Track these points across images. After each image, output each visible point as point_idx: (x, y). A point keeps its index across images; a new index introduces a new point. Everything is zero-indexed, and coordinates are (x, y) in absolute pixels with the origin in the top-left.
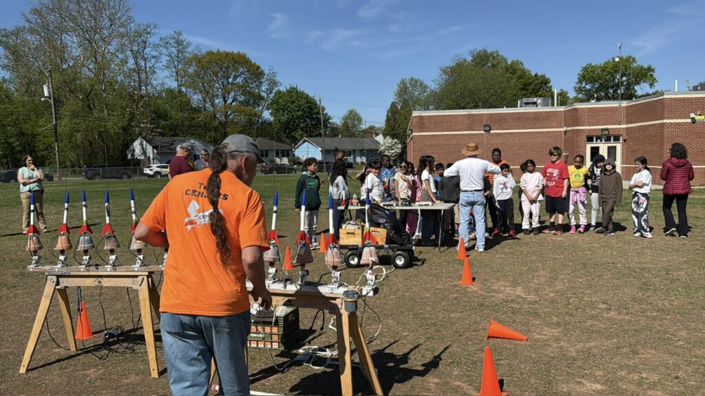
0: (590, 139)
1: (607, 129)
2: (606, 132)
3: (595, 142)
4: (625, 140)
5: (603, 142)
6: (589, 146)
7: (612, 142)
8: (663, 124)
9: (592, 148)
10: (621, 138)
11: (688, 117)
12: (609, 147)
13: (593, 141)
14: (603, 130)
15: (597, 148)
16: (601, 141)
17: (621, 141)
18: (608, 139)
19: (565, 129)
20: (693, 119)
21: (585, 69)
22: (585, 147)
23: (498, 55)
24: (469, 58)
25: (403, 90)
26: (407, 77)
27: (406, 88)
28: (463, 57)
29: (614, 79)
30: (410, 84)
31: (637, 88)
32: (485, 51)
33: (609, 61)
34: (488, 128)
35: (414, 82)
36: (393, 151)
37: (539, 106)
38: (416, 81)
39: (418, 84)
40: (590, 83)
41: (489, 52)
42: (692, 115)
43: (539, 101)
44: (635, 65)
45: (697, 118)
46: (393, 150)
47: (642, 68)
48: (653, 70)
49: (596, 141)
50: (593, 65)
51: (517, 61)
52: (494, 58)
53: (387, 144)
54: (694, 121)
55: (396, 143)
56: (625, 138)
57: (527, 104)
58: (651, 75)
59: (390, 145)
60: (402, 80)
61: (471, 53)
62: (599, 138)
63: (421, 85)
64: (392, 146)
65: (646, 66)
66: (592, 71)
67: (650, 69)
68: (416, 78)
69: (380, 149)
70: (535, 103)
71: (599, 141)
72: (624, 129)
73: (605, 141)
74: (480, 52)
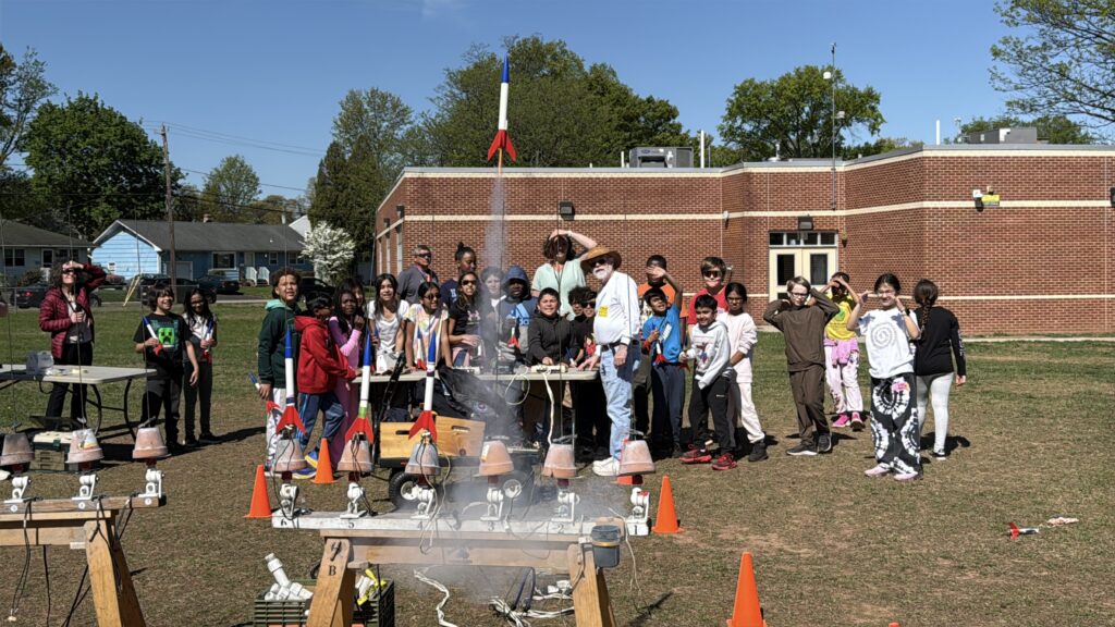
0: (776, 239)
1: (809, 219)
2: (807, 225)
3: (785, 245)
4: (844, 243)
5: (802, 245)
6: (774, 254)
7: (819, 245)
8: (923, 209)
9: (780, 258)
10: (836, 237)
11: (969, 198)
12: (813, 257)
13: (781, 243)
14: (801, 219)
15: (791, 258)
16: (798, 243)
17: (836, 244)
18: (811, 240)
19: (726, 215)
20: (978, 200)
21: (742, 91)
22: (768, 256)
23: (564, 52)
24: (502, 55)
25: (353, 116)
26: (364, 89)
27: (360, 112)
28: (490, 50)
29: (799, 114)
30: (369, 103)
31: (843, 132)
32: (536, 41)
33: (789, 75)
34: (569, 210)
35: (380, 101)
36: (334, 257)
37: (670, 166)
38: (384, 97)
39: (389, 105)
40: (751, 119)
41: (545, 43)
42: (977, 193)
43: (670, 155)
44: (840, 85)
45: (986, 199)
46: (334, 253)
47: (854, 93)
48: (877, 100)
49: (788, 243)
50: (757, 81)
51: (603, 65)
52: (554, 57)
53: (322, 241)
54: (980, 206)
55: (341, 238)
56: (844, 238)
57: (645, 160)
58: (873, 109)
59: (328, 242)
60: (352, 92)
61: (508, 43)
62: (792, 236)
63: (395, 107)
64: (332, 245)
65: (862, 89)
66: (757, 96)
67: (871, 96)
68: (382, 90)
69: (304, 252)
70: (661, 160)
71: (793, 242)
72: (841, 217)
73: (806, 242)
74: (525, 41)
